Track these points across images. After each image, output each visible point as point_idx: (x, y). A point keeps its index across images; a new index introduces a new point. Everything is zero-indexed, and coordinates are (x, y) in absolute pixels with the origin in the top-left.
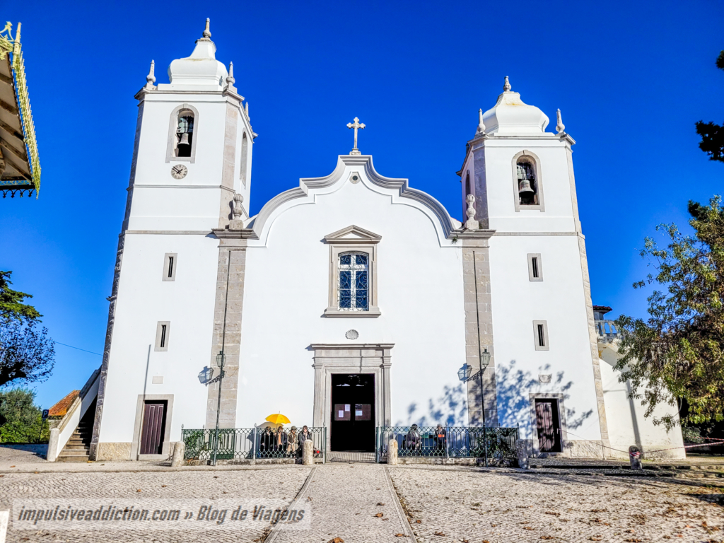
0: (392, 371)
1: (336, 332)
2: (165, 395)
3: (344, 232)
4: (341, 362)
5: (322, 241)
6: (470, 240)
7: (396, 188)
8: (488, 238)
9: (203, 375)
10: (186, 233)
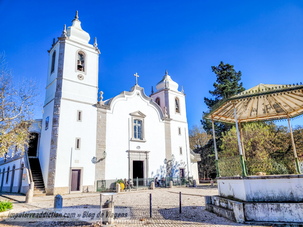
0: (149, 160)
1: (134, 146)
2: (80, 168)
3: (135, 112)
4: (136, 157)
5: (129, 114)
6: (166, 121)
7: (149, 100)
8: (170, 121)
9: (93, 160)
10: (85, 103)
